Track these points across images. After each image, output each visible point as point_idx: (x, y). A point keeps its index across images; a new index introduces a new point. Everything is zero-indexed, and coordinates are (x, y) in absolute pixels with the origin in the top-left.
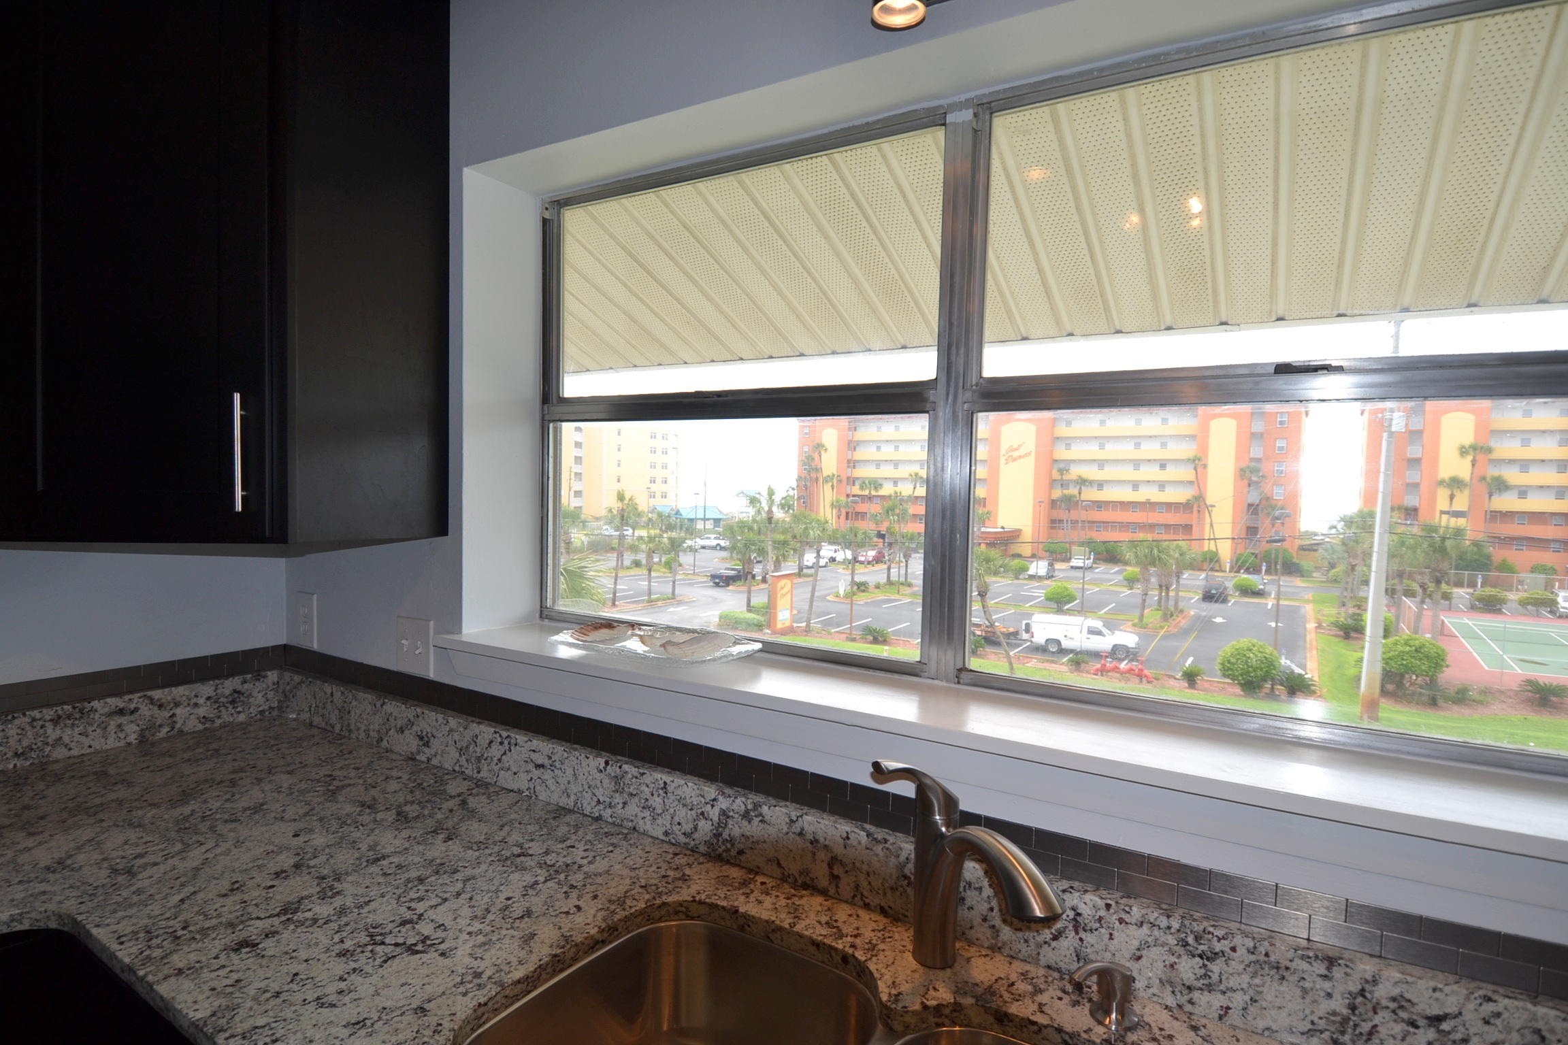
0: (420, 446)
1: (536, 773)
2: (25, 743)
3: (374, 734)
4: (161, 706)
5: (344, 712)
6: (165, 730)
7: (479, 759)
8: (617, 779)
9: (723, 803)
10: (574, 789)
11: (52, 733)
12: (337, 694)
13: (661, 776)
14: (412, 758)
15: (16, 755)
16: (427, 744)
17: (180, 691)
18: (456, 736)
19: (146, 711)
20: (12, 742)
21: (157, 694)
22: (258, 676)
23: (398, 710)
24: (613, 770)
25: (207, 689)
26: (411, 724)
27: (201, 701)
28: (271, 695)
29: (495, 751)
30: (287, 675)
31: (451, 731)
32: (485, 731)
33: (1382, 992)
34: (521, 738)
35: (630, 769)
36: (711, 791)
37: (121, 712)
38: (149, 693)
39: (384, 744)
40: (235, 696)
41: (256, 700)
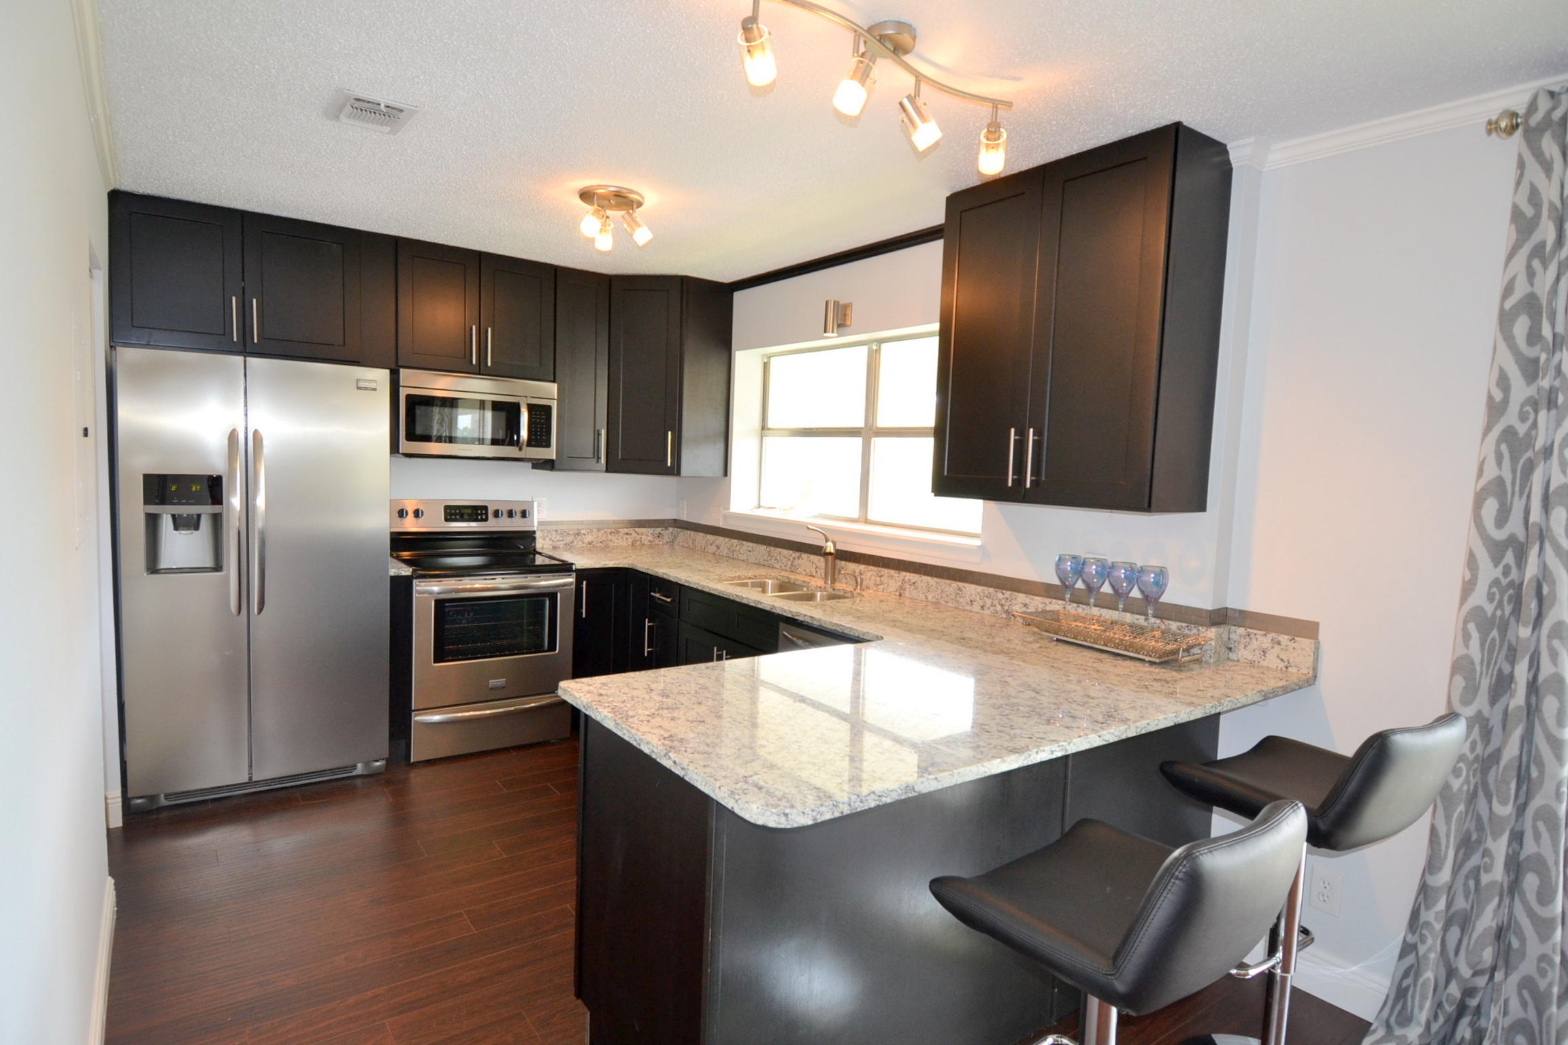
0: (720, 446)
1: (748, 554)
2: (603, 539)
3: (703, 547)
4: (638, 534)
5: (694, 540)
6: (639, 542)
7: (733, 551)
8: (769, 552)
9: (794, 555)
10: (758, 557)
11: (610, 537)
12: (692, 535)
13: (780, 550)
14: (714, 554)
15: (601, 542)
16: (719, 548)
17: (643, 530)
18: (727, 544)
19: (634, 535)
20: (600, 537)
21: (637, 529)
22: (666, 528)
23: (710, 537)
24: (768, 549)
25: (651, 530)
26: (714, 542)
27: (649, 534)
28: (670, 536)
29: (738, 547)
30: (676, 529)
31: (726, 543)
32: (735, 542)
33: (906, 579)
34: (745, 543)
35: (772, 548)
36: (791, 552)
37: (627, 534)
38: (635, 529)
39: (706, 550)
40: (660, 535)
41: (666, 537)
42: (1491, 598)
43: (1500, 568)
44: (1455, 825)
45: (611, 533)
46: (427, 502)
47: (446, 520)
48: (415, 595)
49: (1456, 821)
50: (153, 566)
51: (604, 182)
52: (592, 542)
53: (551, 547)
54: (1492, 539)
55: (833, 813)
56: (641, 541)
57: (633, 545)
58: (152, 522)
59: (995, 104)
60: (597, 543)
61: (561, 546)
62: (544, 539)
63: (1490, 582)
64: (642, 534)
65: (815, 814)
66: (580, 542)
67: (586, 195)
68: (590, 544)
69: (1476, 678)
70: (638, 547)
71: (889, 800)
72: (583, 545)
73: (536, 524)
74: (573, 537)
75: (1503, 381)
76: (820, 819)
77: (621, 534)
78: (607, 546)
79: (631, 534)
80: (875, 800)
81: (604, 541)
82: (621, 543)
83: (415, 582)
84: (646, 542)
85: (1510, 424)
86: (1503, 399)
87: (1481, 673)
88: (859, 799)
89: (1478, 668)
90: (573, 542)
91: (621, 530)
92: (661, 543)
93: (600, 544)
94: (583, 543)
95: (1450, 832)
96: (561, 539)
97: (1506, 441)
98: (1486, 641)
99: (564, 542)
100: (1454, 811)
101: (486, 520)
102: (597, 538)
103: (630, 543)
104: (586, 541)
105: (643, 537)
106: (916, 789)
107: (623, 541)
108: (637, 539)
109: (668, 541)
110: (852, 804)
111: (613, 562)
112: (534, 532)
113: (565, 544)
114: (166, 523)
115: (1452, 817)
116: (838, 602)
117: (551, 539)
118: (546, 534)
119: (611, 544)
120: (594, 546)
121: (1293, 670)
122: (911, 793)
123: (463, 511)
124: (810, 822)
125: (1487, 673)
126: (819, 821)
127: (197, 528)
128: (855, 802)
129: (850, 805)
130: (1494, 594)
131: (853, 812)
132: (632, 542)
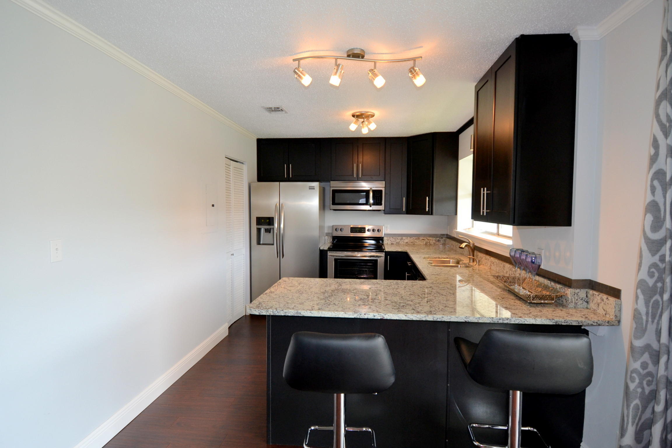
4: (428, 240)
11: (415, 241)
15: (412, 243)
17: (431, 238)
19: (426, 240)
20: (411, 241)
25: (434, 239)
27: (434, 240)
28: (444, 241)
37: (423, 240)
38: (427, 238)
40: (439, 241)
41: (442, 241)
42: (651, 275)
43: (657, 257)
44: (632, 412)
45: (416, 239)
46: (345, 226)
47: (351, 232)
48: (328, 256)
49: (632, 409)
50: (259, 243)
51: (357, 110)
52: (408, 242)
53: (391, 244)
54: (649, 239)
55: (266, 313)
56: (430, 243)
57: (426, 244)
58: (259, 230)
59: (414, 59)
60: (410, 243)
61: (395, 243)
62: (388, 240)
63: (649, 265)
64: (430, 240)
65: (259, 312)
66: (403, 242)
67: (353, 116)
68: (407, 243)
69: (643, 324)
70: (428, 245)
71: (289, 315)
72: (404, 243)
73: (383, 235)
74: (399, 240)
75: (655, 144)
76: (262, 314)
77: (420, 239)
78: (414, 244)
79: (425, 240)
80: (283, 313)
81: (413, 242)
82: (420, 243)
83: (328, 252)
84: (432, 243)
85: (660, 168)
86: (654, 153)
87: (647, 321)
88: (277, 311)
89: (644, 318)
90: (400, 242)
91: (420, 238)
92: (439, 244)
93: (411, 243)
94: (404, 242)
95: (629, 415)
96: (395, 240)
97: (658, 179)
98: (650, 301)
99: (396, 242)
100: (632, 403)
101: (365, 232)
102: (410, 241)
103: (425, 243)
104: (405, 242)
105: (431, 241)
106: (301, 314)
107: (421, 242)
108: (428, 242)
109: (443, 243)
110: (274, 312)
111: (401, 249)
112: (383, 238)
113: (397, 243)
114: (263, 231)
115: (630, 406)
116: (451, 268)
117: (390, 241)
118: (389, 239)
119: (416, 243)
120: (408, 244)
121: (608, 316)
122: (299, 314)
123: (357, 229)
124: (258, 314)
125: (653, 322)
126: (261, 314)
127: (270, 232)
128: (275, 312)
129: (273, 312)
130: (653, 272)
131: (275, 315)
132: (426, 243)
